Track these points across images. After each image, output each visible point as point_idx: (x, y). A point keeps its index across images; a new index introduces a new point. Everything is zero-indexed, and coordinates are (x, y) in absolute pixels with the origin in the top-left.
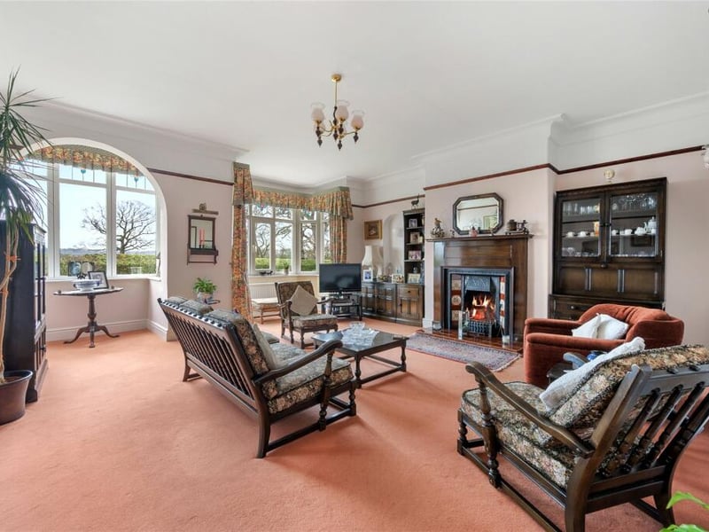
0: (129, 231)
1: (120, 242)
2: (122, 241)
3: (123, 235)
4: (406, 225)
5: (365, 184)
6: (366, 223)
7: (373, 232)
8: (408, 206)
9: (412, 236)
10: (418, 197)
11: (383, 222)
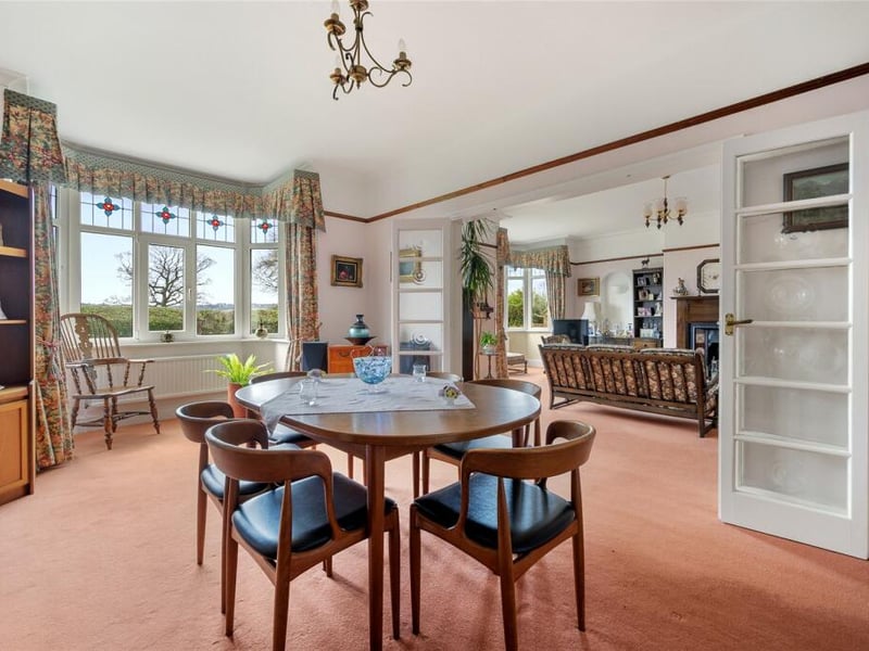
0: (173, 282)
1: (161, 296)
2: (164, 294)
3: (165, 286)
4: (635, 282)
5: (578, 241)
6: (580, 280)
7: (588, 289)
8: (638, 265)
9: (640, 294)
10: (649, 256)
11: (601, 280)
